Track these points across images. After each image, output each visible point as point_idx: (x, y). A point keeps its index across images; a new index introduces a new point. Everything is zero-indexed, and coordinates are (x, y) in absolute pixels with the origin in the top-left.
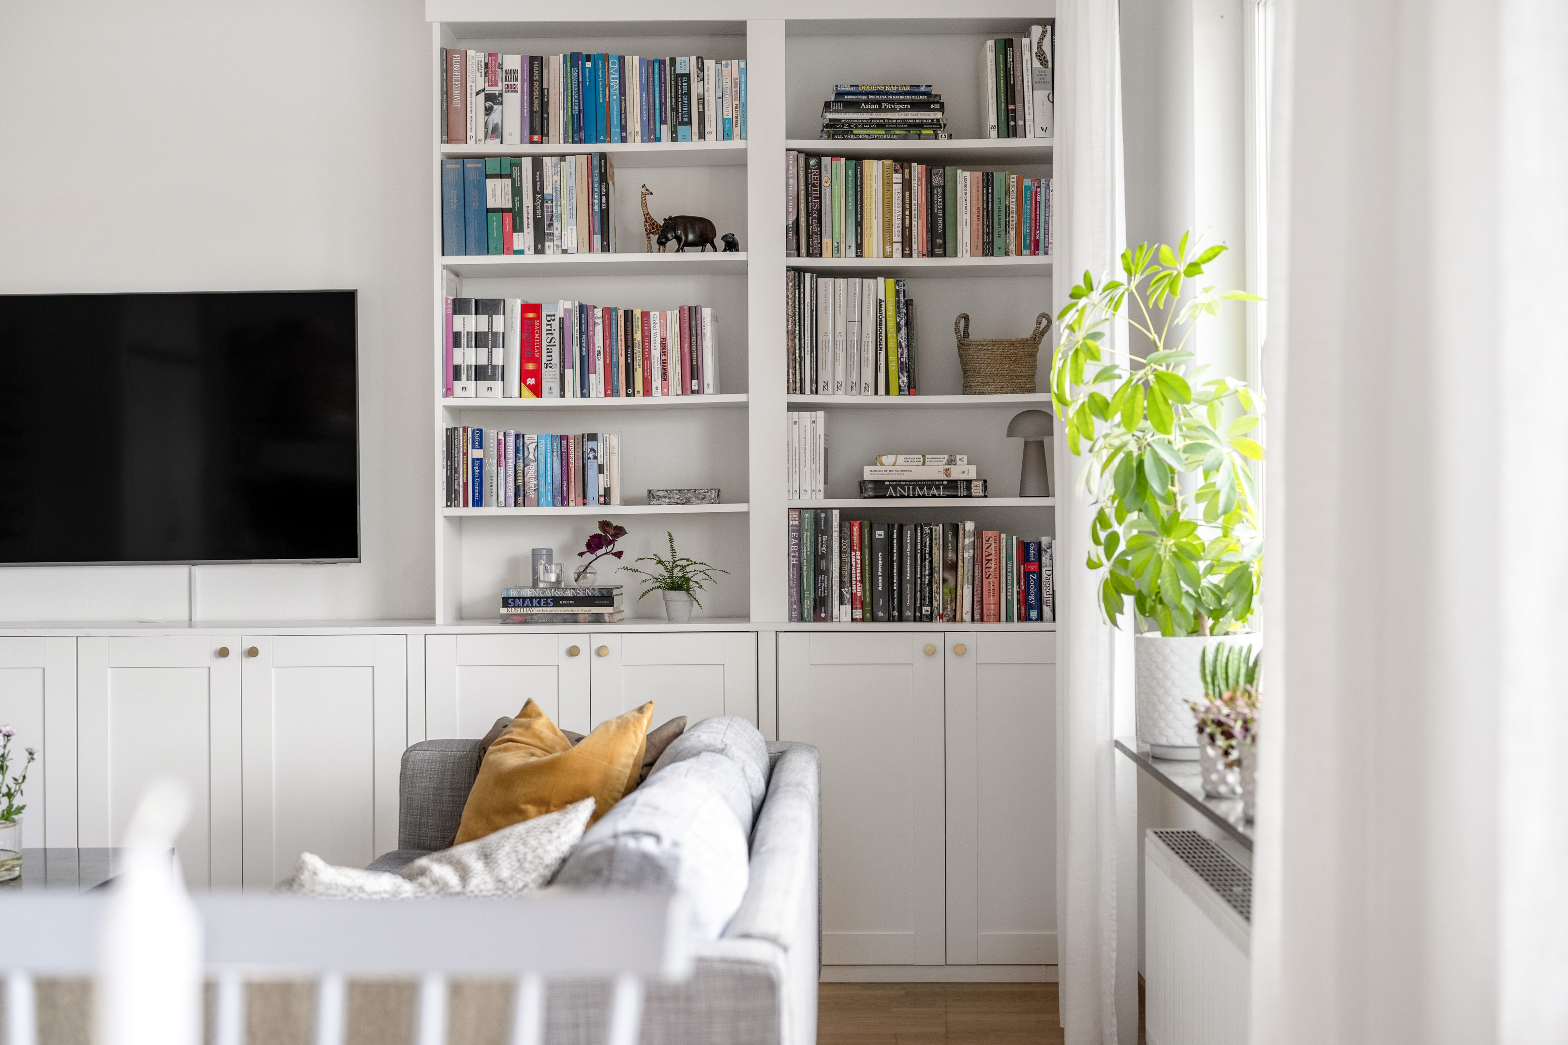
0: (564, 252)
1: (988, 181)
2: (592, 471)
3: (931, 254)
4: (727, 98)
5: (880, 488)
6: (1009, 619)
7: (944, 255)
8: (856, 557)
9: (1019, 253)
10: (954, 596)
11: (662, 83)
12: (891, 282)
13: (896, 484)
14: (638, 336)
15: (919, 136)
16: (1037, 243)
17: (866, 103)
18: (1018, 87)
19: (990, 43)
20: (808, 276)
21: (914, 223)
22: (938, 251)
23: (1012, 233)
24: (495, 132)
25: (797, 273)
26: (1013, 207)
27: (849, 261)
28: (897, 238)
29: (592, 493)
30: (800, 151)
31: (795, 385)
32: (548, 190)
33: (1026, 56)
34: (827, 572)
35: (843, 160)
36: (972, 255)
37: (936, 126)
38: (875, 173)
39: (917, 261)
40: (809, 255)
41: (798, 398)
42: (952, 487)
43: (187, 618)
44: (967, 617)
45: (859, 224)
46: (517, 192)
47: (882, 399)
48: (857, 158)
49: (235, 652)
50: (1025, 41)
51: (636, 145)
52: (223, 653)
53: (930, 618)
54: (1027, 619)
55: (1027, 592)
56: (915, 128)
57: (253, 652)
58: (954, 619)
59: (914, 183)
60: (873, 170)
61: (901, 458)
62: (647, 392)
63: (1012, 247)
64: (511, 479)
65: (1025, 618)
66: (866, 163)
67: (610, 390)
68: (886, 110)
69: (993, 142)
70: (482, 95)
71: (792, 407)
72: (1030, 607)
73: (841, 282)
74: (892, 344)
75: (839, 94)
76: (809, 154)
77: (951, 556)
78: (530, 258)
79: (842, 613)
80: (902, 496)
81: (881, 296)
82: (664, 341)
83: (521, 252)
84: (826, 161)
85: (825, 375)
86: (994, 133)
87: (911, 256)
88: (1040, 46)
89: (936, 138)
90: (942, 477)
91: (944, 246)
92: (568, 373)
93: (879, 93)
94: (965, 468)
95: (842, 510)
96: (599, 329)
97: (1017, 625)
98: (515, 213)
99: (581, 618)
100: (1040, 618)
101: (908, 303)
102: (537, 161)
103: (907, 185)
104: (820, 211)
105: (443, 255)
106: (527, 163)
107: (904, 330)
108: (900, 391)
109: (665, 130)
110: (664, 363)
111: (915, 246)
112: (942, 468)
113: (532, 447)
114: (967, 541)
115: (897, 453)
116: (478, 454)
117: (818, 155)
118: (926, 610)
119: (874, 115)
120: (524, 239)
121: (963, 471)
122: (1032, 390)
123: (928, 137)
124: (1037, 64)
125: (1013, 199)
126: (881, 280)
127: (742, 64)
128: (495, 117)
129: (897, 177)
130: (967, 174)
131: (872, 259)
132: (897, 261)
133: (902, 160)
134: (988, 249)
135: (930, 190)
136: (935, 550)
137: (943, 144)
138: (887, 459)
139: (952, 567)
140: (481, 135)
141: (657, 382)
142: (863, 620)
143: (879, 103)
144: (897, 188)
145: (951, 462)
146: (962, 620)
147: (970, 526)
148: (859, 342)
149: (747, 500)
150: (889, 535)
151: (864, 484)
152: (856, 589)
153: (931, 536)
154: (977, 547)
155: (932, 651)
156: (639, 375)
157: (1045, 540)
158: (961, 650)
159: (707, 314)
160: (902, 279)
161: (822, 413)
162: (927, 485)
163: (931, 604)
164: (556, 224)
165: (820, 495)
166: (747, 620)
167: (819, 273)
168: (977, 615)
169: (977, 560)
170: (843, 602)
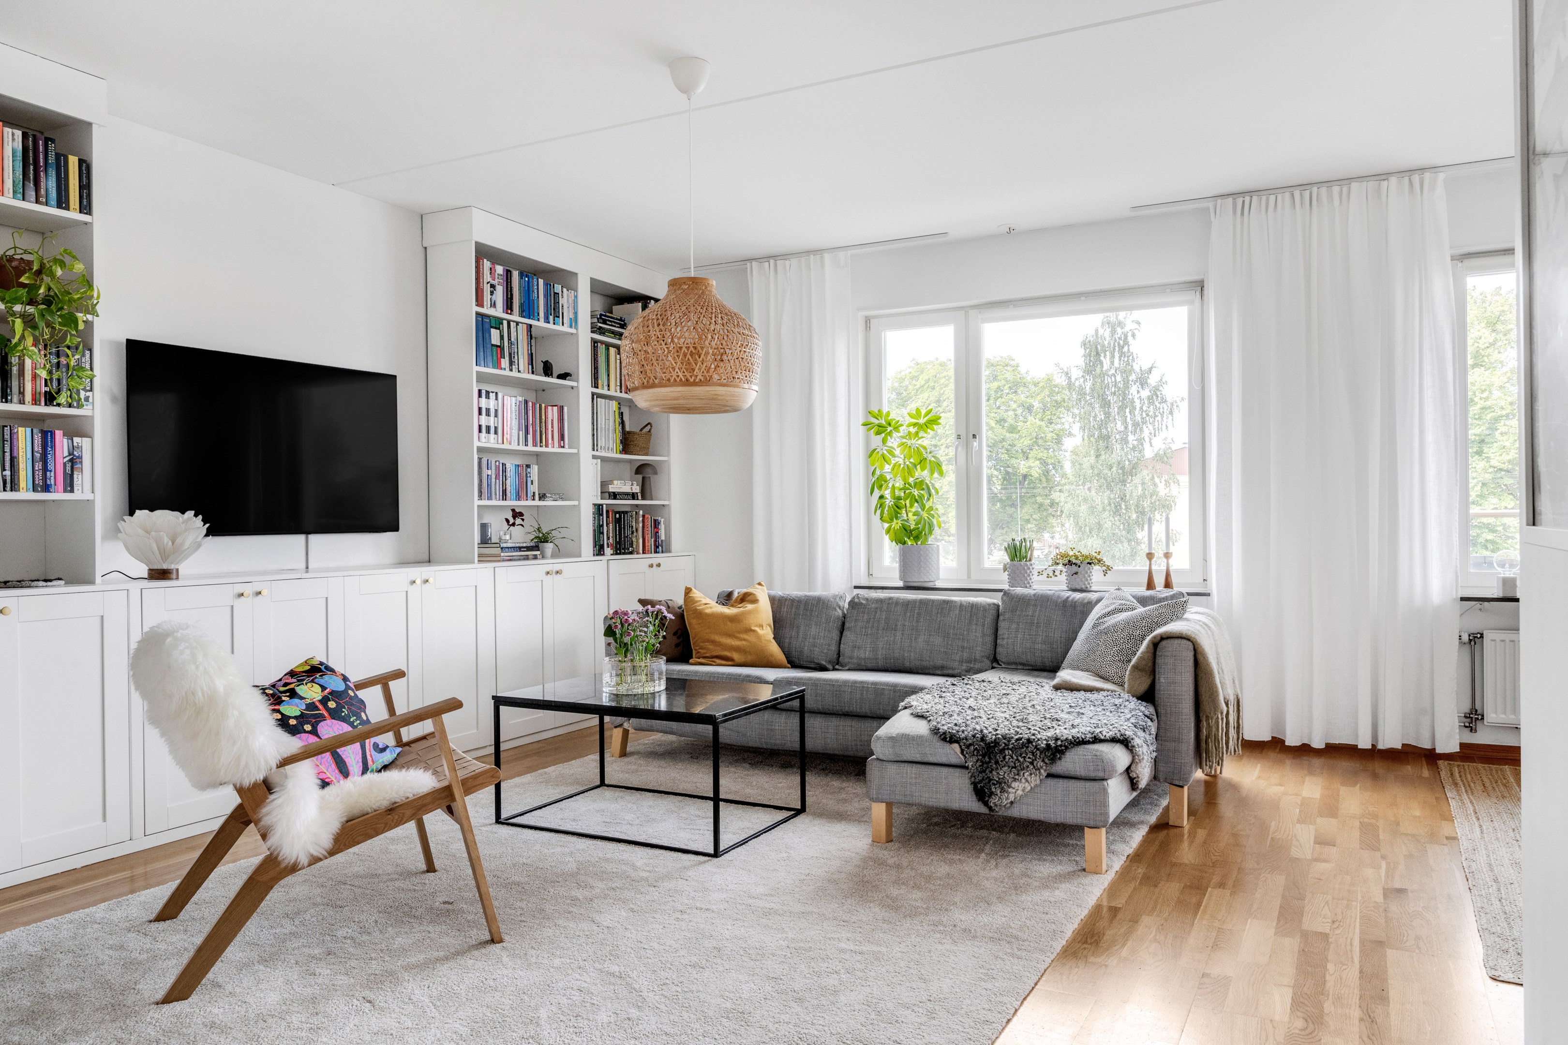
0: (519, 371)
2: (529, 483)
3: (627, 392)
4: (571, 309)
5: (614, 495)
6: (652, 552)
8: (611, 526)
10: (637, 543)
11: (551, 295)
12: (617, 403)
13: (619, 494)
14: (543, 417)
17: (608, 321)
19: (640, 304)
20: (595, 397)
21: (622, 378)
24: (493, 305)
25: (593, 394)
27: (606, 392)
28: (618, 383)
29: (529, 494)
30: (592, 339)
31: (593, 448)
32: (512, 340)
34: (603, 533)
35: (604, 345)
38: (613, 354)
39: (624, 395)
40: (595, 387)
41: (595, 453)
42: (634, 496)
44: (641, 552)
45: (608, 375)
46: (502, 337)
47: (615, 455)
48: (607, 345)
49: (418, 582)
51: (541, 324)
52: (414, 582)
53: (631, 553)
54: (656, 552)
55: (656, 541)
57: (427, 581)
58: (638, 553)
59: (622, 360)
60: (612, 352)
61: (619, 482)
62: (547, 446)
64: (501, 486)
66: (610, 348)
67: (535, 445)
68: (613, 326)
70: (489, 285)
71: (592, 457)
72: (656, 547)
73: (604, 401)
74: (618, 431)
75: (601, 315)
76: (595, 341)
77: (637, 525)
78: (507, 373)
79: (608, 551)
80: (621, 499)
81: (614, 409)
82: (552, 420)
83: (505, 369)
84: (599, 345)
85: (600, 443)
87: (621, 392)
90: (630, 491)
92: (521, 432)
93: (611, 317)
94: (636, 487)
95: (606, 505)
96: (531, 412)
97: (653, 555)
98: (500, 347)
99: (530, 557)
100: (662, 552)
101: (622, 413)
102: (509, 322)
104: (598, 367)
105: (477, 365)
106: (505, 323)
107: (621, 425)
108: (620, 452)
109: (551, 318)
110: (552, 431)
111: (623, 388)
112: (630, 487)
113: (509, 470)
114: (640, 519)
115: (618, 479)
116: (489, 472)
117: (597, 342)
118: (630, 549)
119: (610, 327)
120: (505, 362)
122: (641, 455)
126: (614, 402)
127: (575, 293)
128: (494, 297)
129: (618, 357)
131: (612, 393)
132: (618, 394)
136: (633, 523)
138: (616, 482)
139: (637, 530)
140: (489, 306)
141: (550, 441)
142: (613, 554)
143: (611, 322)
144: (618, 362)
145: (633, 484)
147: (641, 512)
148: (609, 429)
149: (579, 500)
150: (620, 516)
151: (609, 493)
152: (611, 540)
153: (631, 516)
154: (643, 521)
155: (651, 566)
156: (544, 436)
157: (659, 518)
158: (659, 565)
159: (566, 409)
160: (620, 402)
161: (599, 460)
162: (627, 494)
163: (632, 547)
164: (516, 357)
165: (600, 498)
166: (580, 556)
167: (600, 396)
168: (644, 551)
169: (643, 527)
170: (608, 548)
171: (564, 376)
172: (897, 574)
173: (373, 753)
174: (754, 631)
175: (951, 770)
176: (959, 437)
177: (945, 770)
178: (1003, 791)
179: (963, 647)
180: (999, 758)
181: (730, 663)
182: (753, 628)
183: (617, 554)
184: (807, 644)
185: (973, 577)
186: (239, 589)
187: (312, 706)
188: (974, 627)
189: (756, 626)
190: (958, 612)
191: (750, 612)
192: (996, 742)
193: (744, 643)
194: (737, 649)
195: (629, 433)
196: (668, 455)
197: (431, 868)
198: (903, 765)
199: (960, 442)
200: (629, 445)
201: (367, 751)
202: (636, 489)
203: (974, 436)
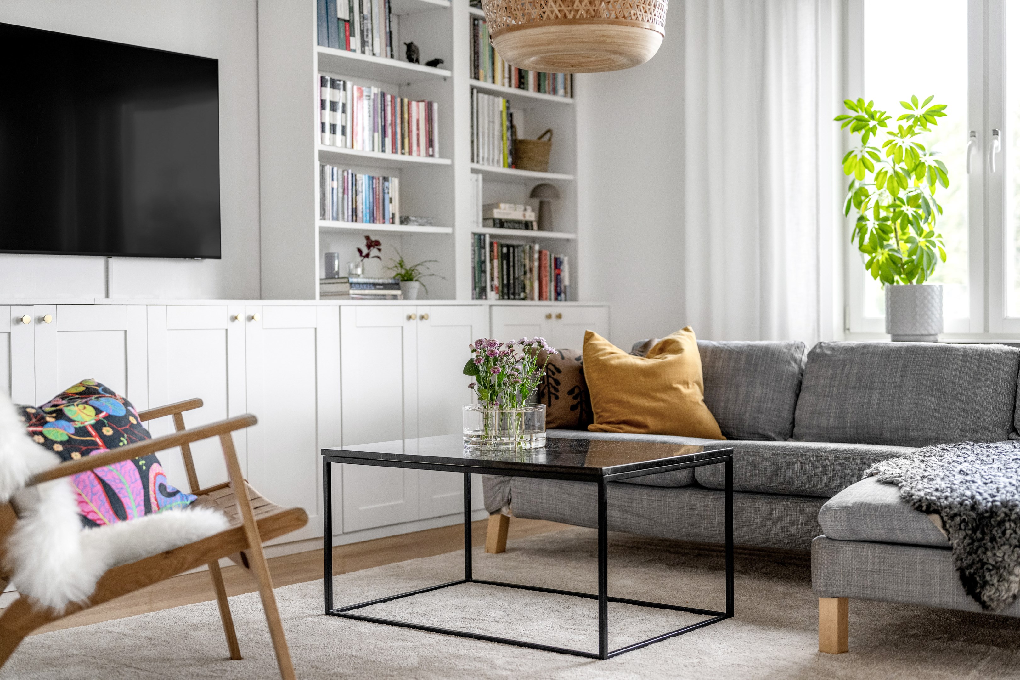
0: (374, 54)
2: (387, 201)
3: (519, 87)
5: (501, 223)
6: (551, 300)
7: (524, 89)
8: (496, 262)
9: (549, 94)
10: (532, 286)
12: (505, 101)
13: (506, 221)
14: (406, 116)
16: (554, 89)
20: (475, 91)
22: (521, 86)
23: (547, 82)
25: (472, 89)
27: (490, 85)
28: (507, 75)
29: (388, 216)
30: (471, 15)
31: (472, 159)
32: (365, 13)
34: (485, 272)
36: (533, 91)
39: (514, 91)
40: (476, 79)
41: (475, 166)
42: (526, 225)
44: (537, 298)
45: (493, 64)
46: (352, 10)
47: (502, 170)
52: (235, 317)
53: (524, 299)
55: (557, 285)
57: (251, 318)
58: (531, 299)
61: (508, 206)
62: (410, 153)
63: (547, 89)
64: (350, 203)
65: (557, 300)
67: (394, 151)
71: (471, 171)
72: (558, 294)
73: (486, 97)
74: (505, 138)
76: (475, 18)
77: (531, 264)
78: (357, 56)
79: (491, 295)
80: (510, 228)
81: (501, 109)
82: (418, 120)
83: (354, 51)
84: (481, 23)
85: (481, 153)
87: (511, 87)
90: (522, 218)
91: (524, 84)
92: (376, 135)
95: (489, 235)
96: (389, 108)
98: (349, 23)
99: (388, 297)
100: (561, 300)
101: (512, 115)
104: (478, 53)
105: (318, 44)
107: (510, 130)
108: (509, 166)
110: (418, 135)
111: (513, 82)
112: (522, 213)
113: (360, 184)
114: (536, 256)
115: (505, 202)
116: (335, 184)
117: (478, 19)
118: (523, 294)
120: (355, 42)
121: (529, 215)
126: (501, 99)
131: (497, 87)
132: (506, 89)
134: (539, 89)
138: (503, 206)
139: (531, 270)
141: (415, 147)
142: (498, 299)
145: (526, 209)
146: (535, 300)
147: (537, 247)
148: (493, 135)
149: (453, 225)
150: (508, 250)
151: (494, 220)
152: (496, 281)
153: (524, 252)
154: (540, 259)
155: (549, 317)
156: (406, 141)
157: (562, 257)
158: (559, 316)
159: (435, 106)
160: (509, 100)
161: (480, 176)
162: (519, 222)
163: (524, 292)
164: (370, 36)
165: (481, 225)
166: (454, 298)
167: (481, 91)
168: (541, 298)
169: (540, 267)
170: (492, 290)
171: (434, 63)
172: (882, 327)
173: (159, 496)
174: (676, 389)
175: (929, 552)
176: (973, 134)
177: (920, 552)
178: (1001, 579)
179: (966, 411)
180: (997, 533)
181: (642, 430)
182: (675, 385)
183: (504, 299)
184: (749, 409)
185: (992, 330)
186: (17, 312)
187: (82, 431)
188: (982, 383)
189: (679, 383)
190: (960, 363)
191: (670, 364)
192: (993, 512)
193: (662, 404)
194: (653, 413)
195: (522, 142)
196: (574, 173)
197: (235, 655)
198: (861, 545)
199: (974, 142)
200: (520, 158)
201: (151, 493)
202: (531, 216)
203: (995, 133)
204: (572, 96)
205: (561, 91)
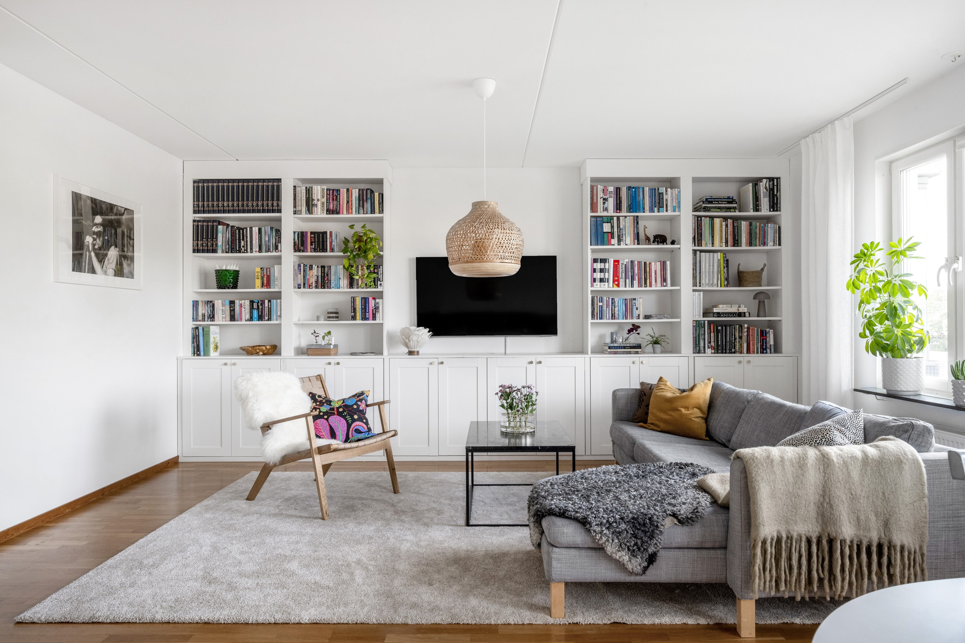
0: (626, 245)
1: (751, 224)
2: (634, 309)
3: (734, 246)
4: (674, 200)
5: (719, 315)
6: (757, 353)
7: (738, 246)
8: (712, 334)
9: (760, 246)
10: (741, 346)
11: (655, 195)
12: (722, 254)
13: (723, 313)
14: (648, 270)
15: (730, 211)
16: (765, 243)
17: (714, 201)
18: (759, 197)
19: (751, 184)
20: (698, 252)
21: (729, 237)
22: (736, 245)
23: (758, 240)
24: (606, 209)
25: (695, 252)
26: (758, 232)
27: (710, 248)
28: (724, 241)
29: (634, 316)
30: (695, 216)
31: (695, 285)
32: (621, 227)
33: (762, 188)
34: (704, 339)
35: (708, 218)
36: (746, 246)
37: (735, 208)
38: (717, 222)
39: (730, 248)
40: (698, 246)
41: (695, 288)
42: (740, 315)
43: (504, 352)
44: (745, 352)
45: (713, 237)
46: (612, 227)
47: (719, 288)
48: (712, 218)
50: (761, 184)
51: (647, 214)
52: (531, 363)
53: (734, 353)
54: (763, 353)
55: (763, 345)
56: (728, 209)
57: (540, 362)
58: (741, 353)
59: (729, 225)
60: (717, 221)
61: (725, 306)
62: (651, 286)
63: (758, 244)
64: (610, 312)
65: (762, 352)
66: (715, 219)
67: (640, 285)
68: (720, 204)
69: (751, 213)
70: (602, 198)
71: (694, 291)
72: (764, 349)
73: (707, 254)
74: (722, 272)
75: (706, 199)
76: (698, 217)
77: (740, 334)
78: (616, 246)
79: (709, 351)
80: (725, 317)
81: (719, 258)
82: (655, 271)
83: (614, 245)
84: (703, 218)
85: (703, 281)
86: (752, 211)
87: (728, 246)
88: (766, 185)
89: (735, 212)
90: (737, 311)
91: (738, 243)
92: (627, 280)
93: (718, 199)
94: (744, 309)
95: (708, 321)
96: (636, 268)
97: (759, 355)
98: (612, 234)
99: (632, 352)
100: (766, 353)
101: (727, 260)
102: (618, 218)
103: (727, 226)
104: (701, 233)
105: (591, 245)
106: (615, 219)
107: (726, 268)
108: (725, 286)
109: (656, 209)
110: (656, 277)
111: (729, 244)
112: (737, 309)
113: (617, 302)
114: (745, 330)
115: (723, 304)
116: (601, 304)
117: (701, 217)
118: (733, 350)
119: (717, 205)
120: (614, 241)
121: (743, 309)
122: (761, 286)
123: (733, 212)
124: (765, 190)
125: (758, 230)
126: (719, 253)
127: (679, 190)
128: (606, 205)
129: (724, 223)
130: (745, 222)
131: (717, 247)
132: (724, 248)
133: (725, 218)
134: (751, 244)
135: (734, 227)
136: (736, 333)
137: (737, 213)
138: (721, 306)
139: (741, 338)
140: (602, 210)
141: (653, 283)
142: (714, 353)
143: (718, 201)
144: (724, 227)
145: (739, 307)
146: (744, 353)
147: (746, 326)
148: (713, 271)
149: (680, 318)
150: (722, 328)
151: (714, 313)
152: (713, 344)
153: (734, 328)
154: (748, 331)
155: (741, 362)
156: (648, 281)
157: (768, 330)
158: (749, 362)
159: (668, 263)
160: (724, 252)
161: (702, 293)
162: (735, 313)
163: (735, 348)
164: (624, 237)
165: (702, 316)
166: (680, 353)
167: (701, 251)
168: (748, 351)
169: (748, 335)
170: (709, 348)
171: (673, 243)
183: (717, 353)
187: (332, 409)
196: (781, 285)
200: (742, 280)
201: (350, 431)
204: (780, 245)
205: (771, 243)
